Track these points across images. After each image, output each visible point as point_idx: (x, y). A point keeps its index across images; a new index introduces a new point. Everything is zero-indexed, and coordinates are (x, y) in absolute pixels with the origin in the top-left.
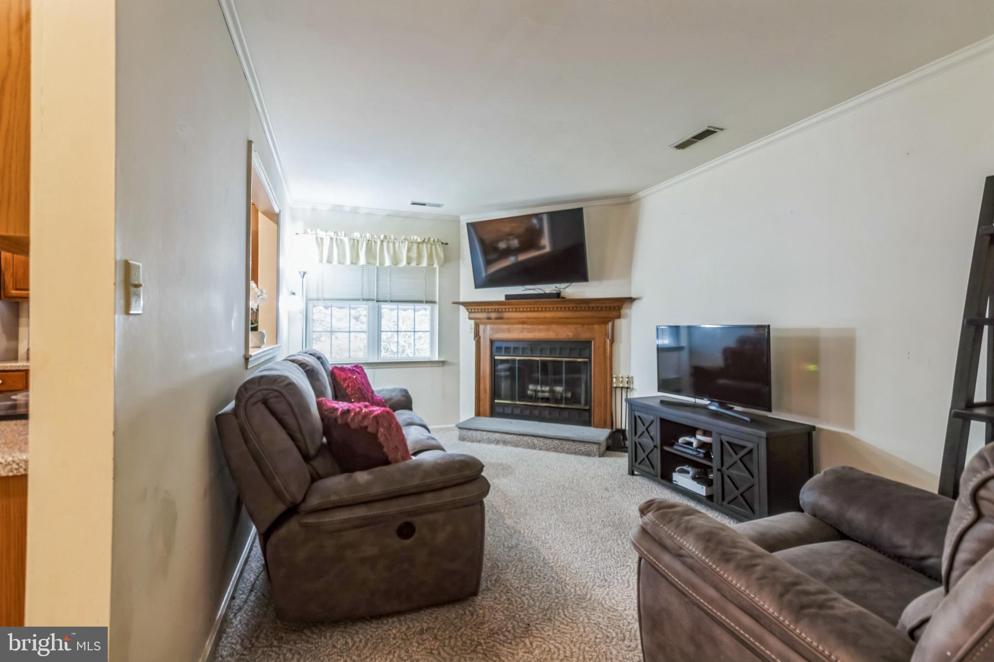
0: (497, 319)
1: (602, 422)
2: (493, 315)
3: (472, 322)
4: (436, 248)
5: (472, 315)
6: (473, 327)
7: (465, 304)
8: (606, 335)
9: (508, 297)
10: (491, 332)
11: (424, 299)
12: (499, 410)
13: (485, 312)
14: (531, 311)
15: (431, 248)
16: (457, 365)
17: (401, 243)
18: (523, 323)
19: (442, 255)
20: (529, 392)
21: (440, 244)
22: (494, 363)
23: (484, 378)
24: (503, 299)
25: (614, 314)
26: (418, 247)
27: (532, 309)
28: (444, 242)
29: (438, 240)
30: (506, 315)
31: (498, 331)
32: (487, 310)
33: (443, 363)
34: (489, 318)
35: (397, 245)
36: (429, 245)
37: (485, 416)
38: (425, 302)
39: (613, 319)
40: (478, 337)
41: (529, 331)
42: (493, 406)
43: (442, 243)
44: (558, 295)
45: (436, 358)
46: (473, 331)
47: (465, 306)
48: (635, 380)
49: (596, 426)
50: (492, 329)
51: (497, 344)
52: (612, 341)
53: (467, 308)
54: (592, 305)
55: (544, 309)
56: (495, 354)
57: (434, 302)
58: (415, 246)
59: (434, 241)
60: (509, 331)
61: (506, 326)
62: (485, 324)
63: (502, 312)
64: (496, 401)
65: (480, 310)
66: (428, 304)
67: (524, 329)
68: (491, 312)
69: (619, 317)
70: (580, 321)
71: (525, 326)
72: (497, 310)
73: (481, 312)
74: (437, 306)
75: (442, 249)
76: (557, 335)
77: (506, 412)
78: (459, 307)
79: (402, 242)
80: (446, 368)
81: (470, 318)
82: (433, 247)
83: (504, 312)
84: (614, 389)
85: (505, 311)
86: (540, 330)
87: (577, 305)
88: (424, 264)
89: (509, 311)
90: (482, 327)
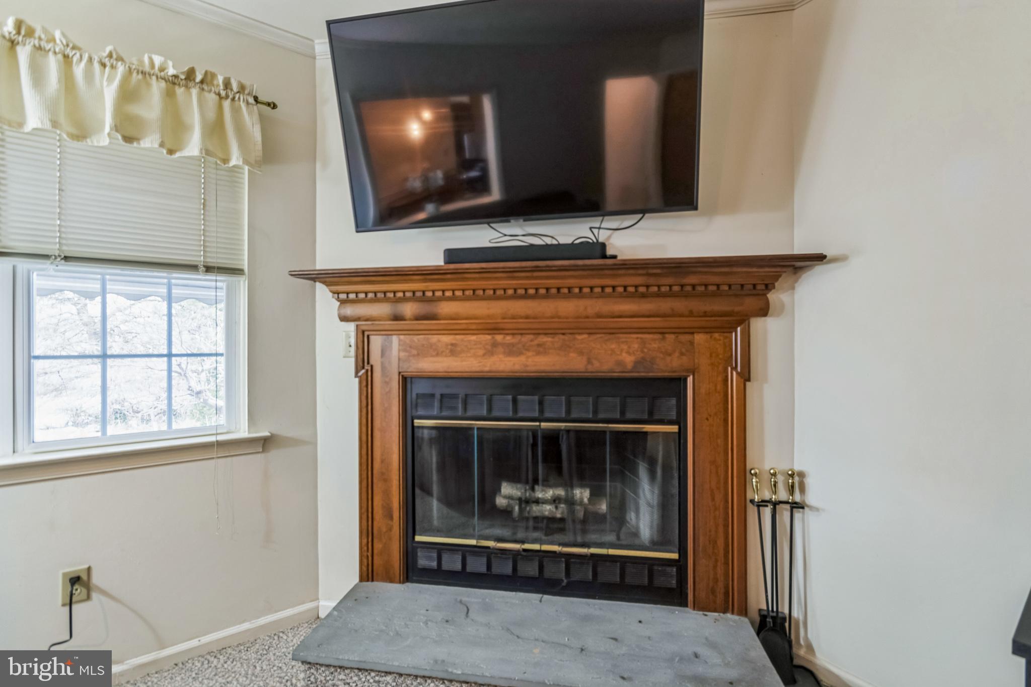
0: (417, 318)
1: (720, 597)
2: (409, 309)
3: (351, 327)
4: (236, 111)
5: (349, 310)
6: (353, 341)
7: (331, 278)
8: (728, 360)
9: (452, 255)
10: (402, 354)
11: (200, 259)
12: (425, 561)
13: (386, 300)
14: (516, 297)
15: (220, 108)
16: (312, 443)
17: (96, 66)
18: (493, 329)
19: (256, 133)
20: (500, 501)
21: (251, 100)
22: (410, 436)
23: (386, 480)
24: (437, 260)
25: (750, 303)
26: (169, 95)
27: (521, 292)
28: (261, 98)
29: (242, 88)
30: (446, 308)
31: (422, 351)
32: (391, 295)
33: (265, 443)
34: (397, 318)
35: (79, 70)
36: (211, 98)
37: (389, 578)
38: (202, 269)
39: (743, 320)
40: (367, 367)
41: (511, 351)
42: (410, 552)
43: (256, 99)
44: (599, 250)
45: (243, 432)
46: (353, 350)
47: (327, 284)
48: (809, 481)
49: (702, 607)
50: (403, 347)
51: (419, 388)
52: (746, 376)
53: (335, 288)
54: (692, 279)
55: (554, 291)
56: (414, 414)
57: (236, 271)
58: (157, 89)
59: (227, 84)
60: (453, 350)
61: (446, 339)
62: (387, 333)
63: (433, 300)
64: (418, 538)
65: (370, 295)
66: (211, 277)
67: (495, 345)
68: (404, 299)
69: (764, 312)
70: (658, 322)
71: (499, 338)
72: (419, 294)
73: (376, 300)
74: (242, 283)
75: (256, 117)
76: (589, 361)
77: (446, 566)
78: (314, 288)
79: (104, 65)
80: (275, 455)
81: (344, 319)
82: (227, 104)
83: (440, 299)
84: (752, 511)
85: (443, 299)
86: (541, 350)
87: (652, 281)
88: (193, 147)
89: (453, 298)
90: (376, 342)
